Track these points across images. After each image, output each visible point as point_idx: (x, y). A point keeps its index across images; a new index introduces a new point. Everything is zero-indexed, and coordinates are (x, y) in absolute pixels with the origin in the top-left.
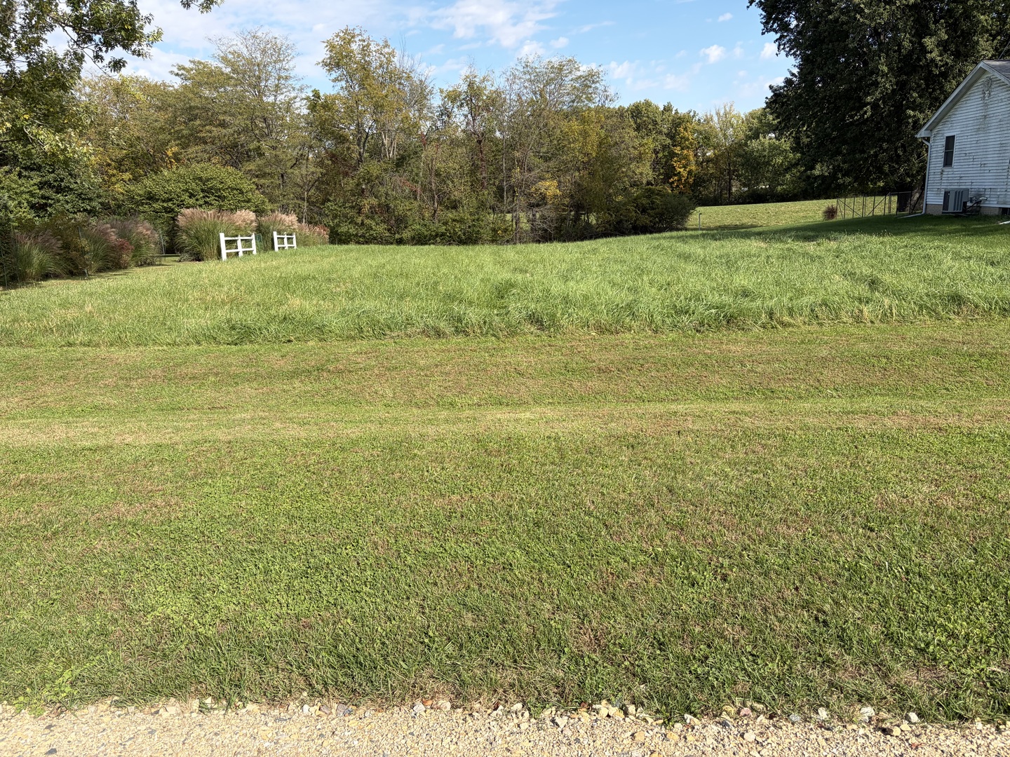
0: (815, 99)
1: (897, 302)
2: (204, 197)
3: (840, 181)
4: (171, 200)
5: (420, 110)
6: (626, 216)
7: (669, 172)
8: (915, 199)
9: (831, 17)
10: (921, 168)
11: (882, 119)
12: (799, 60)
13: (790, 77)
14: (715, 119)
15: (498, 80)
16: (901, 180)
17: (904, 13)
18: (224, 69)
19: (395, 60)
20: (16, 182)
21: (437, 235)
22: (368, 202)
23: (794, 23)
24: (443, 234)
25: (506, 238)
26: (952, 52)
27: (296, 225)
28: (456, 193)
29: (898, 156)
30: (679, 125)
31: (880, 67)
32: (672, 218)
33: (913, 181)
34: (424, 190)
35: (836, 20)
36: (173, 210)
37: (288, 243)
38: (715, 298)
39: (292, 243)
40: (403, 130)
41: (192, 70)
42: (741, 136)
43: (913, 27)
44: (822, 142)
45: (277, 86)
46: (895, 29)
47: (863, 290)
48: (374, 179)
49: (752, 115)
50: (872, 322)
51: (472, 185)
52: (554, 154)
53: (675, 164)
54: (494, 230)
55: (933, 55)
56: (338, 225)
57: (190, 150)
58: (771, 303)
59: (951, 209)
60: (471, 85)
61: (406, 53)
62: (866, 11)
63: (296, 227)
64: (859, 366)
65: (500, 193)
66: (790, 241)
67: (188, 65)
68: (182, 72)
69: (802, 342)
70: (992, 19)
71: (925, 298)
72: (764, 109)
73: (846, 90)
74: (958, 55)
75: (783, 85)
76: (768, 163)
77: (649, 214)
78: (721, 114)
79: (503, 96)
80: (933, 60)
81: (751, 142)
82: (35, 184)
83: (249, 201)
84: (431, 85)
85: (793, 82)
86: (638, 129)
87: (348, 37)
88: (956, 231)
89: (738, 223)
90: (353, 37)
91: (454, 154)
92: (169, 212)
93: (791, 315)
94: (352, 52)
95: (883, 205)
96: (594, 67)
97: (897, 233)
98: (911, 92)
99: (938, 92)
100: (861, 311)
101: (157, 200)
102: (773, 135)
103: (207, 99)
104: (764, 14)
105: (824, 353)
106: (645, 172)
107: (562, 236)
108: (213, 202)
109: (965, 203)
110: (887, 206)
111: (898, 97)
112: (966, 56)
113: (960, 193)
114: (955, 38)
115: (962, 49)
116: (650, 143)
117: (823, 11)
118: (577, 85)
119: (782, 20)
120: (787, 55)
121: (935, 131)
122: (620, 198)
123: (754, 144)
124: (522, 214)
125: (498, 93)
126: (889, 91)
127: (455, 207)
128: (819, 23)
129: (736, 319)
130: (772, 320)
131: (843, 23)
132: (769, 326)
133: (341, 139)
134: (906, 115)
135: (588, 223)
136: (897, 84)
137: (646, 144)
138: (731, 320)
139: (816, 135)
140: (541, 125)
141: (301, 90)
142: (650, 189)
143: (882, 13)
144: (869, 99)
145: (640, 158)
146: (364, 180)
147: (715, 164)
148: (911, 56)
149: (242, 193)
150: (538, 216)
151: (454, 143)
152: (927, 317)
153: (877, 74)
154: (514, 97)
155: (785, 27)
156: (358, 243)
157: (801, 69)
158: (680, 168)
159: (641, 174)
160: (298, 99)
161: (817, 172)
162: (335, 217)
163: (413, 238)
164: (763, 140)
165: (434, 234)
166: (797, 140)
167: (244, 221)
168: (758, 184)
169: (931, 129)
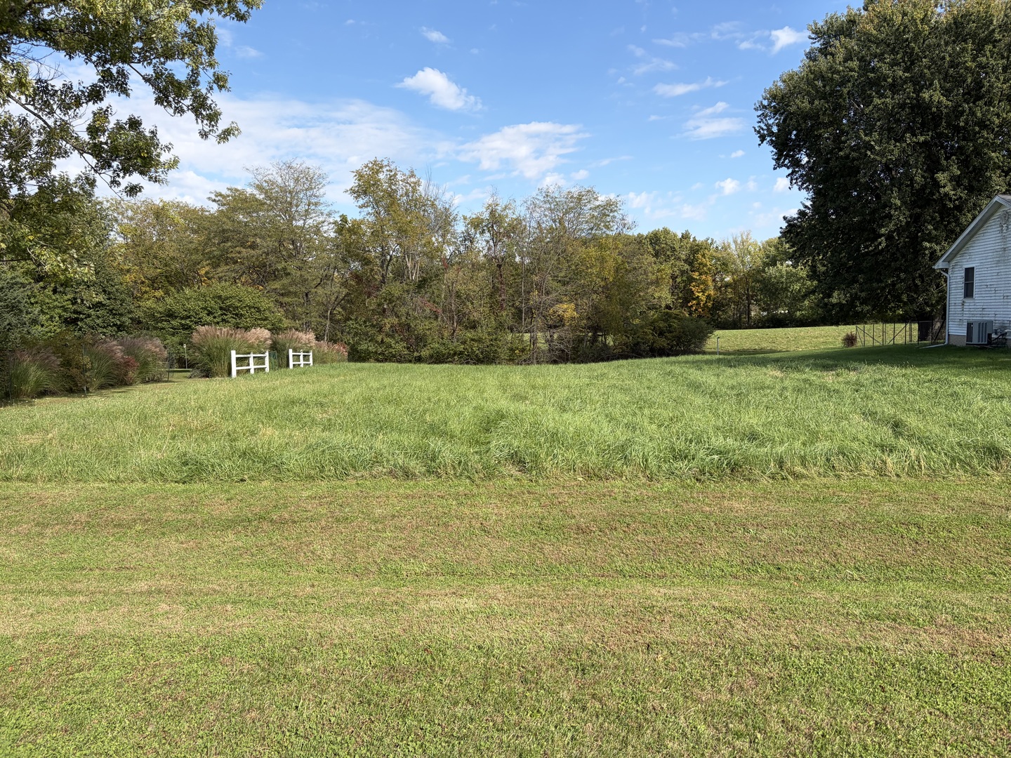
0: (828, 230)
1: (925, 452)
2: (222, 315)
3: (859, 309)
4: (189, 317)
5: (443, 236)
6: (643, 339)
7: (687, 297)
8: (937, 327)
9: (841, 153)
10: (940, 298)
11: (898, 249)
12: (811, 194)
13: (803, 209)
14: (733, 246)
15: (519, 209)
16: (921, 309)
17: (915, 150)
18: (257, 196)
19: (421, 189)
20: (50, 298)
21: (455, 354)
22: (389, 321)
23: (805, 160)
24: (461, 353)
25: (524, 357)
26: (965, 186)
27: (314, 343)
28: (475, 314)
29: (916, 285)
30: (697, 251)
31: (893, 201)
32: (690, 341)
33: (932, 310)
34: (444, 311)
35: (847, 157)
36: (190, 327)
37: (304, 360)
38: (718, 442)
39: (308, 360)
40: (425, 254)
41: (228, 196)
42: (759, 262)
43: (924, 163)
44: (838, 271)
45: (306, 211)
46: (906, 164)
47: (886, 433)
48: (394, 299)
49: (769, 243)
50: (898, 476)
51: (491, 307)
52: (573, 279)
53: (693, 289)
54: (512, 350)
55: (947, 189)
56: (358, 343)
57: (219, 270)
58: (780, 449)
59: (975, 341)
60: (492, 213)
61: (432, 183)
62: (876, 148)
63: (313, 344)
64: (884, 537)
65: (518, 314)
66: (807, 370)
67: (225, 192)
68: (220, 198)
69: (817, 500)
70: (1003, 156)
71: (957, 449)
72: (779, 238)
73: (860, 222)
74: (971, 189)
75: (796, 216)
76: (786, 289)
77: (666, 337)
78: (739, 242)
79: (524, 223)
80: (946, 195)
81: (769, 269)
82: (69, 300)
83: (266, 319)
84: (455, 212)
85: (806, 214)
86: (656, 255)
87: (376, 167)
88: (983, 365)
89: (757, 347)
90: (381, 167)
91: (475, 277)
92: (187, 329)
93: (804, 465)
94: (379, 180)
95: (902, 333)
96: (612, 197)
97: (919, 364)
98: (926, 224)
99: (954, 224)
100: (884, 462)
101: (176, 317)
102: (791, 263)
103: (239, 222)
104: (775, 150)
105: (842, 516)
106: (664, 295)
107: (579, 356)
108: (230, 320)
109: (990, 335)
110: (908, 333)
111: (913, 229)
112: (980, 191)
113: (984, 325)
114: (967, 173)
115: (975, 183)
116: (667, 269)
117: (833, 149)
118: (596, 214)
119: (793, 156)
120: (799, 189)
121: (953, 263)
122: (637, 321)
123: (772, 271)
124: (539, 334)
125: (519, 221)
126: (904, 224)
127: (474, 327)
128: (830, 159)
129: (741, 467)
130: (782, 469)
131: (854, 159)
132: (779, 477)
133: (366, 262)
134: (922, 246)
135: (605, 344)
136: (911, 216)
137: (664, 270)
138: (735, 469)
139: (832, 264)
140: (559, 251)
141: (329, 215)
142: (667, 313)
143: (893, 150)
144: (883, 231)
145: (657, 282)
146: (385, 301)
147: (734, 289)
148: (924, 190)
149: (259, 311)
150: (555, 336)
151: (476, 267)
152: (961, 472)
153: (891, 207)
154: (534, 224)
155: (796, 163)
156: (378, 361)
157: (814, 202)
158: (699, 292)
159: (660, 297)
160: (326, 223)
161: (834, 300)
162: (356, 334)
163: (431, 356)
164: (780, 267)
165: (452, 352)
166: (813, 268)
167: (258, 338)
168: (777, 309)
169: (949, 260)
